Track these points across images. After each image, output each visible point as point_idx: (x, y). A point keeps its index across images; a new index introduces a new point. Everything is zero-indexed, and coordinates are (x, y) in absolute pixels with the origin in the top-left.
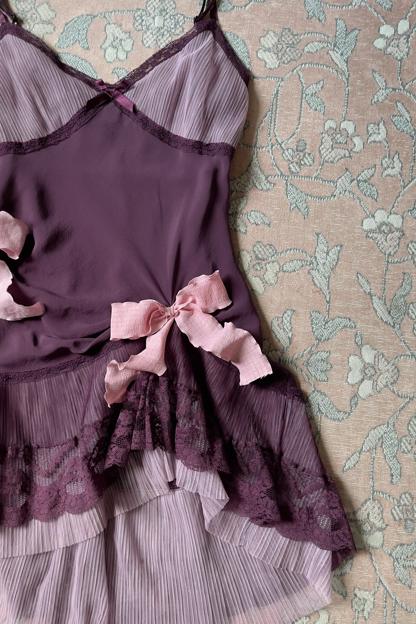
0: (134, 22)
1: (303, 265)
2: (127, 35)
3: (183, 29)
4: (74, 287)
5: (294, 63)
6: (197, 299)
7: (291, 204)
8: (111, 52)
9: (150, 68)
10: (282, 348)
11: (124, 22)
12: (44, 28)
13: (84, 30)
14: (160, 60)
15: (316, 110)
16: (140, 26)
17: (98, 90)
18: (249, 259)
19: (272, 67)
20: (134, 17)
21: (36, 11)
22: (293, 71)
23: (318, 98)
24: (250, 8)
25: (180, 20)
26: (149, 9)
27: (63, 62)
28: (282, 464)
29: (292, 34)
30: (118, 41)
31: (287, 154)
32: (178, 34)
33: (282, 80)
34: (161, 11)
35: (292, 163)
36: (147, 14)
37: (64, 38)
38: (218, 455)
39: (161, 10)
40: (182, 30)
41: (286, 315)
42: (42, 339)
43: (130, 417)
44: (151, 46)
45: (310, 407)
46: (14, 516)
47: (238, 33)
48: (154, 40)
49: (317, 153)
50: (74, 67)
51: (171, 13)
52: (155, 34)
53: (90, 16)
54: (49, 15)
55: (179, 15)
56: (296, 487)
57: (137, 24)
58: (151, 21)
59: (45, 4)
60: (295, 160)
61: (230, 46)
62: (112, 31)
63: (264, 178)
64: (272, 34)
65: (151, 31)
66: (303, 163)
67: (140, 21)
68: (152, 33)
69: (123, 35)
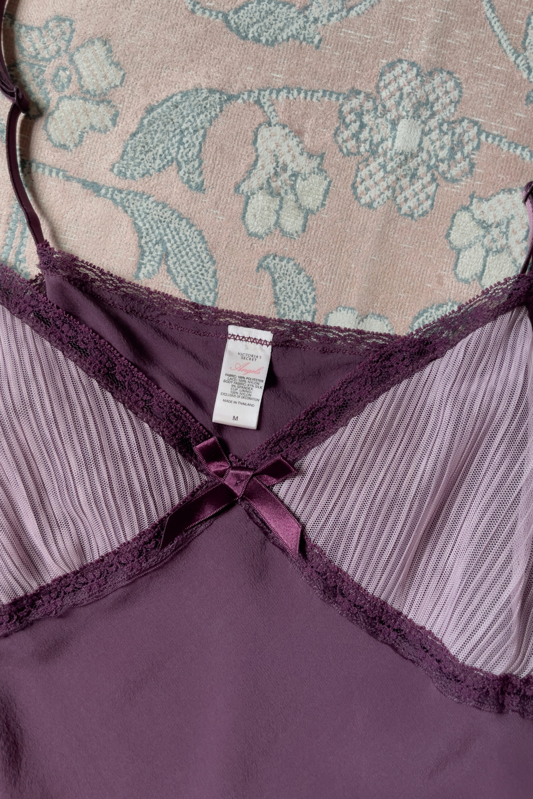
0: (338, 129)
2: (315, 163)
3: (472, 166)
8: (261, 208)
11: (309, 124)
12: (86, 112)
13: (195, 131)
16: (354, 142)
20: (340, 112)
21: (72, 61)
25: (466, 139)
26: (384, 94)
30: (286, 176)
34: (419, 105)
36: (376, 109)
37: (139, 149)
39: (419, 102)
40: (467, 167)
44: (375, 205)
48: (388, 187)
51: (445, 114)
52: (393, 171)
53: (217, 95)
54: (105, 77)
55: (465, 124)
57: (346, 134)
58: (386, 130)
59: (98, 45)
62: (273, 146)
65: (381, 160)
67: (355, 127)
68: (384, 167)
69: (302, 160)
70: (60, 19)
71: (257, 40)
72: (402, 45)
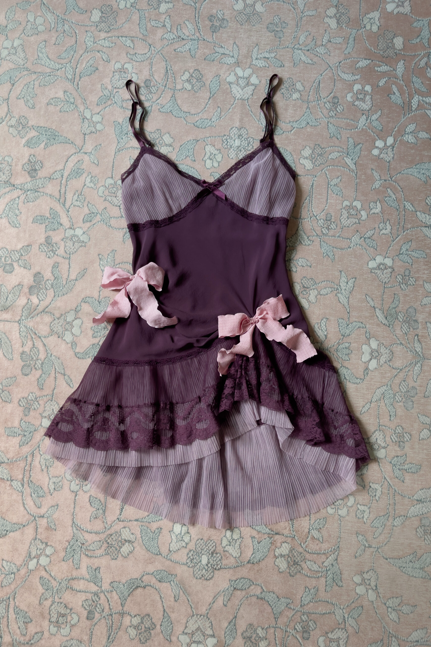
0: (222, 143)
1: (332, 291)
2: (219, 151)
3: (253, 147)
4: (194, 307)
5: (323, 165)
6: (269, 312)
7: (324, 253)
8: (209, 163)
9: (233, 172)
10: (321, 341)
11: (216, 143)
12: (167, 149)
13: (192, 149)
14: (239, 167)
15: (337, 194)
16: (226, 146)
17: (202, 186)
18: (299, 288)
19: (309, 169)
20: (222, 140)
21: (162, 138)
22: (322, 171)
23: (338, 187)
24: (294, 132)
25: (251, 141)
26: (231, 135)
27: (180, 169)
28: (324, 409)
29: (321, 148)
30: (213, 155)
31: (320, 222)
32: (250, 150)
33: (316, 177)
34: (239, 136)
35: (323, 228)
36: (230, 138)
37: (180, 154)
38: (287, 403)
41: (323, 321)
42: (176, 338)
43: (232, 382)
44: (233, 158)
45: (339, 376)
46: (167, 442)
47: (287, 148)
48: (235, 154)
49: (339, 221)
50: (187, 172)
51: (245, 137)
52: (236, 150)
53: (195, 141)
54: (170, 141)
55: (250, 138)
56: (333, 423)
57: (224, 144)
58: (233, 142)
59: (167, 134)
60: (325, 226)
61: (282, 156)
62: (209, 149)
63: (306, 238)
64: (308, 148)
65: (233, 148)
66: (330, 227)
67: (226, 143)
68: (234, 150)
69: (216, 151)
70: (158, 130)
71: (201, 128)
72: (233, 124)
